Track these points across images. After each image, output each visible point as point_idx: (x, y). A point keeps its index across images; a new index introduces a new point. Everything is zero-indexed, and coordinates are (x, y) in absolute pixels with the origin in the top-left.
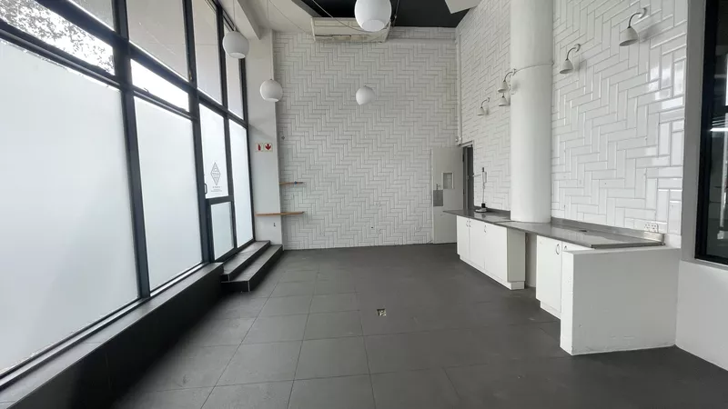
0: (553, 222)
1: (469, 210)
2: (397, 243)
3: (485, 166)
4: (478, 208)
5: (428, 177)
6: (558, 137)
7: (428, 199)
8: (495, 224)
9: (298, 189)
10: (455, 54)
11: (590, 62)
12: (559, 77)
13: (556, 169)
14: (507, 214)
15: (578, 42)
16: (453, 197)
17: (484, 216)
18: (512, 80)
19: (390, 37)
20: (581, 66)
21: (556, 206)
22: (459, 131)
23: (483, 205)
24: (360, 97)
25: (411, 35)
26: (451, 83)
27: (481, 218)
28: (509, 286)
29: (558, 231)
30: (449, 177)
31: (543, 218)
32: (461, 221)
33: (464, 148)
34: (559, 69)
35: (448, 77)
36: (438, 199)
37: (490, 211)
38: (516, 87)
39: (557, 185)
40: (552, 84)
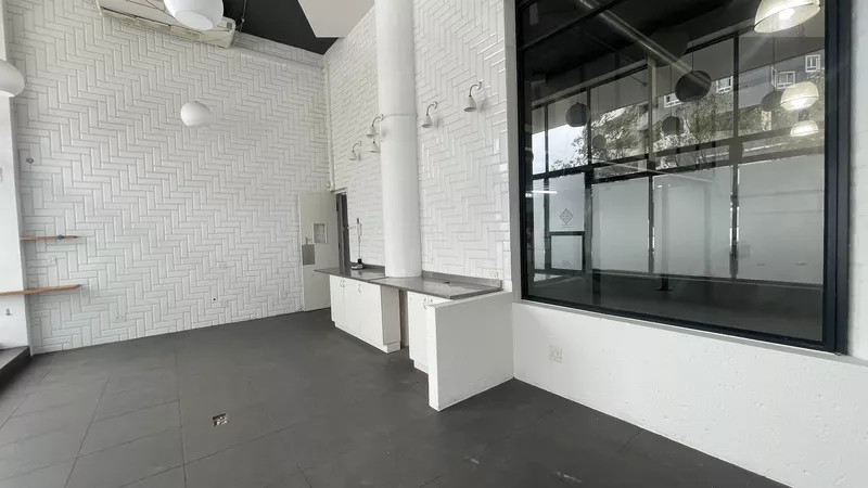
0: (424, 276)
1: (346, 268)
2: (253, 317)
3: (358, 216)
4: (354, 264)
5: (295, 228)
6: (424, 190)
7: (295, 256)
8: (369, 281)
9: (64, 248)
10: (323, 85)
11: (446, 121)
12: (422, 131)
13: (424, 222)
14: (381, 269)
15: (436, 99)
16: (326, 254)
17: (360, 273)
18: (380, 126)
19: (234, 44)
20: (439, 123)
21: (426, 259)
22: (331, 174)
23: (360, 261)
24: (187, 115)
25: (267, 49)
26: (319, 117)
27: (359, 276)
28: (385, 349)
29: (430, 285)
30: (321, 227)
31: (414, 273)
32: (335, 281)
33: (338, 195)
34: (422, 123)
35: (316, 110)
36: (308, 256)
37: (366, 267)
38: (384, 134)
39: (426, 238)
40: (416, 135)
